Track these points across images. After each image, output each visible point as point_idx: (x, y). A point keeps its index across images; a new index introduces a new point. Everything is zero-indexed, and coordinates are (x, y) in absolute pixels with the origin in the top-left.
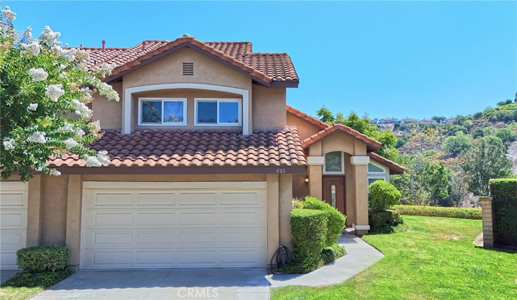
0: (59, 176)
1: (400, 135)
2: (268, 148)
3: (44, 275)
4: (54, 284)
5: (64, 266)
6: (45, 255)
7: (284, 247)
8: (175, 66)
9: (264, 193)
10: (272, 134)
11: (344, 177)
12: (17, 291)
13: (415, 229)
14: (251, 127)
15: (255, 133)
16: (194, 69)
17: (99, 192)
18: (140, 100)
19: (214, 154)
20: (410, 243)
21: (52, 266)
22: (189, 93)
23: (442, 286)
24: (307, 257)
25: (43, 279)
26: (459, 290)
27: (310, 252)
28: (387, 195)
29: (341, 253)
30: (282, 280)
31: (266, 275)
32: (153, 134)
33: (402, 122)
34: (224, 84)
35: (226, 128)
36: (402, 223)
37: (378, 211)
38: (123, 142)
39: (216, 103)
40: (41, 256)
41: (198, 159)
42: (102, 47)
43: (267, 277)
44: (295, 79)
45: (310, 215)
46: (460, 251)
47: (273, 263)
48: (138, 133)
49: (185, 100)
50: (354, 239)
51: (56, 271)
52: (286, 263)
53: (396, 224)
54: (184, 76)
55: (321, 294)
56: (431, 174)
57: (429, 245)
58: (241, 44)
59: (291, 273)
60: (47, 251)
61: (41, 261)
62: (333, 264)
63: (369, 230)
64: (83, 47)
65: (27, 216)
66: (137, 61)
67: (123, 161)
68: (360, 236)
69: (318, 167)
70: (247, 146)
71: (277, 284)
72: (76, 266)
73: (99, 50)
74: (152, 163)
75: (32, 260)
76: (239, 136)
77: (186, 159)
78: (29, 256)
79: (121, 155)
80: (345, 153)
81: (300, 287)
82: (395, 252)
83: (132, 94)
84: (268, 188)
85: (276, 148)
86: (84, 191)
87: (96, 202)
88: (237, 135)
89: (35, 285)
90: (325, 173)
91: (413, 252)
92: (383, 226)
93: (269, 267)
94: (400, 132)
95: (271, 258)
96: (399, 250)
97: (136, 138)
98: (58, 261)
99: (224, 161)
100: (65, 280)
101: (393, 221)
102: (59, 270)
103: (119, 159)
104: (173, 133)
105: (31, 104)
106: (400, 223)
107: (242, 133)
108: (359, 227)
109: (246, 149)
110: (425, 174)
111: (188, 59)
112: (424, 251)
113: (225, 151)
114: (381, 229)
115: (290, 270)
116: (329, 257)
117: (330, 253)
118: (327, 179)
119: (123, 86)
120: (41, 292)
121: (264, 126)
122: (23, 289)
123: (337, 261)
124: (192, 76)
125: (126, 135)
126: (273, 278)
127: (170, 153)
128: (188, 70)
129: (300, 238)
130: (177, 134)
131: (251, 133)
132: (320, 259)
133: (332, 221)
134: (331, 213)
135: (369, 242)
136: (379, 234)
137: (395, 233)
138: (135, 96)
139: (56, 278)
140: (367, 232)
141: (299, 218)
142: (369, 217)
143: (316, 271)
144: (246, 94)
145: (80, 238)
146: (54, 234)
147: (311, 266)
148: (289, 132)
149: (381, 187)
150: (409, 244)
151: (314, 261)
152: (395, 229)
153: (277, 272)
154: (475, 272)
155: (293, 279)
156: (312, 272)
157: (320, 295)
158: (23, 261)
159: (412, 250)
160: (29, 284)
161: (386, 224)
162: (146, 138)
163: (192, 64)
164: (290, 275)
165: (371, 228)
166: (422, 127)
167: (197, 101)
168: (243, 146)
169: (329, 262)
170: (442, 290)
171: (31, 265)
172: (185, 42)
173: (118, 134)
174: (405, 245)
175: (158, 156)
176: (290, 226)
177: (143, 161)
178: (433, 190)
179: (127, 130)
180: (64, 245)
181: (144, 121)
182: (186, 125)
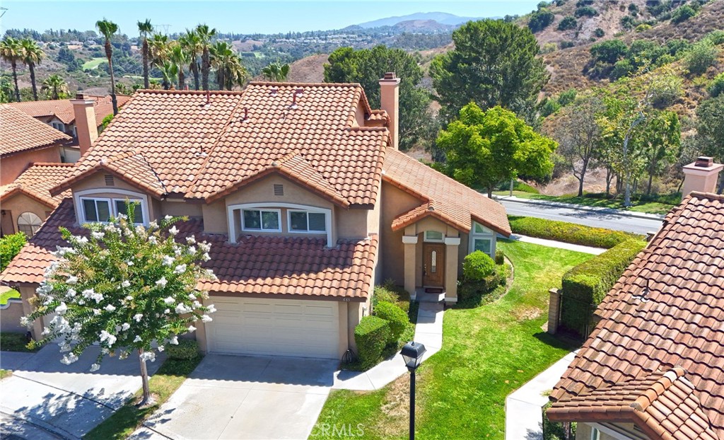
2: (343, 269)
3: (184, 363)
4: (192, 371)
5: (197, 354)
7: (350, 350)
10: (352, 247)
14: (334, 237)
16: (284, 190)
18: (241, 214)
20: (476, 328)
31: (335, 371)
32: (254, 240)
35: (314, 236)
38: (229, 256)
39: (306, 214)
41: (284, 285)
43: (333, 375)
44: (371, 204)
45: (368, 332)
47: (343, 360)
49: (279, 211)
50: (437, 314)
52: (351, 362)
54: (276, 196)
56: (656, 130)
62: (392, 359)
63: (455, 303)
67: (229, 285)
69: (411, 246)
70: (327, 265)
71: (337, 384)
72: (205, 351)
74: (250, 289)
75: (176, 353)
76: (324, 248)
77: (276, 285)
79: (227, 279)
81: (349, 392)
83: (234, 211)
85: (349, 270)
88: (323, 245)
90: (426, 239)
92: (471, 297)
93: (340, 361)
95: (342, 357)
97: (239, 249)
99: (304, 288)
100: (198, 367)
101: (486, 289)
102: (194, 359)
104: (271, 240)
107: (326, 243)
108: (447, 299)
109: (324, 272)
111: (278, 182)
114: (468, 301)
115: (353, 368)
117: (395, 346)
118: (429, 245)
119: (226, 204)
121: (347, 234)
124: (283, 196)
125: (232, 246)
126: (338, 376)
128: (279, 191)
130: (273, 245)
131: (335, 244)
135: (444, 324)
137: (481, 305)
138: (237, 212)
145: (205, 332)
147: (370, 365)
148: (368, 245)
150: (472, 333)
151: (373, 361)
152: (485, 298)
153: (344, 368)
155: (351, 379)
156: (369, 371)
159: (468, 342)
161: (476, 294)
162: (247, 250)
163: (282, 186)
167: (289, 211)
168: (323, 266)
169: (390, 357)
171: (175, 356)
172: (273, 170)
173: (226, 243)
175: (255, 279)
177: (244, 285)
179: (233, 239)
181: (247, 226)
182: (281, 231)
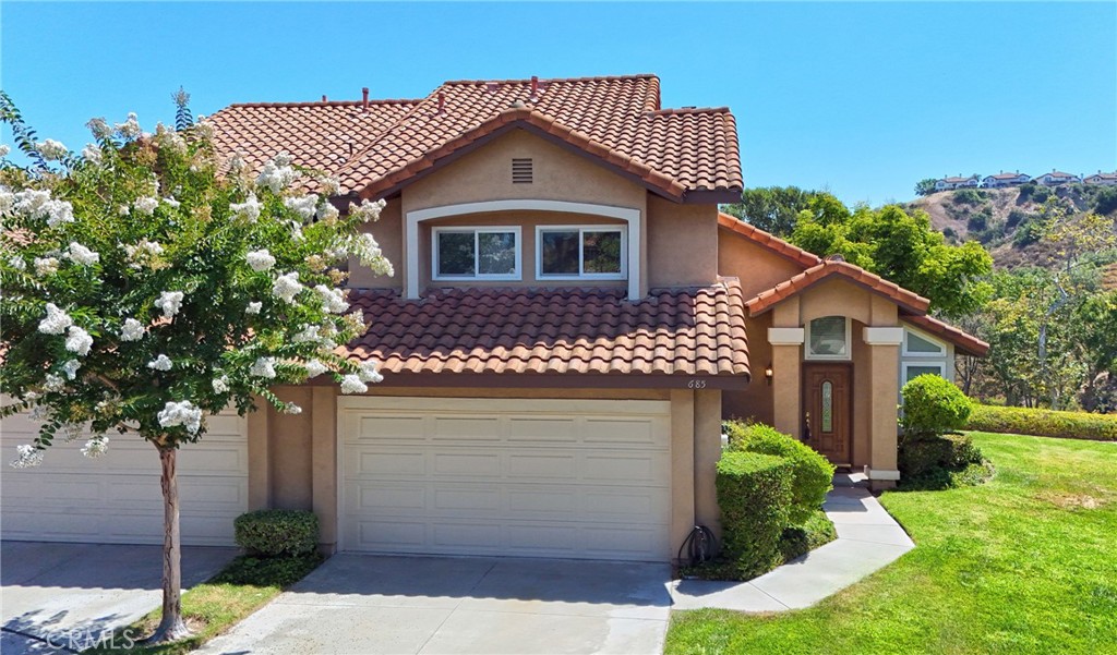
0: (299, 414)
1: (1035, 213)
2: (675, 332)
3: (280, 562)
4: (296, 580)
5: (312, 546)
6: (281, 527)
7: (703, 527)
8: (499, 166)
9: (667, 422)
10: (686, 298)
11: (848, 367)
12: (240, 594)
13: (1006, 477)
14: (645, 278)
15: (652, 295)
16: (534, 171)
17: (364, 415)
18: (435, 231)
19: (570, 347)
20: (979, 515)
21: (293, 547)
22: (527, 218)
23: (1008, 627)
24: (747, 550)
25: (279, 571)
26: (1041, 637)
27: (754, 542)
28: (940, 407)
29: (824, 537)
30: (696, 594)
31: (667, 580)
32: (459, 297)
33: (1041, 182)
34: (591, 199)
35: (596, 283)
36: (977, 461)
37: (921, 440)
38: (404, 318)
39: (578, 234)
40: (273, 531)
41: (539, 358)
42: (362, 100)
43: (668, 585)
44: (736, 186)
45: (755, 471)
46: (1084, 540)
47: (682, 556)
48: (433, 297)
49: (517, 230)
50: (862, 500)
51: (299, 556)
52: (707, 558)
53: (962, 466)
54: (516, 185)
55: (761, 632)
56: (1091, 320)
57: (1019, 524)
58: (635, 80)
59: (716, 579)
60: (283, 522)
61: (274, 539)
62: (802, 561)
63: (897, 481)
64: (327, 101)
65: (247, 453)
66: (427, 161)
67: (405, 361)
68: (877, 493)
69: (789, 350)
70: (634, 327)
71: (685, 602)
72: (330, 545)
73: (357, 105)
74: (457, 366)
75: (260, 535)
76: (621, 302)
77: (518, 358)
78: (255, 529)
79: (402, 348)
80: (854, 321)
81: (726, 612)
82: (939, 538)
83: (419, 222)
84: (674, 414)
85: (691, 333)
86: (339, 412)
87: (362, 432)
88: (618, 299)
89: (267, 584)
90: (809, 356)
91: (976, 541)
92: (930, 472)
93: (676, 563)
94: (1034, 206)
95: (678, 549)
96: (948, 534)
97: (428, 308)
98: (302, 539)
99: (588, 362)
100: (313, 573)
101: (955, 460)
102: (304, 554)
103: (397, 357)
104: (497, 294)
105: (251, 304)
106: (973, 462)
107: (626, 294)
108: (876, 475)
109: (631, 335)
110: (1076, 322)
111: (521, 152)
112: (1003, 537)
113: (592, 338)
114: (924, 478)
115: (714, 573)
116: (795, 547)
117: (800, 537)
118: (815, 369)
119: (403, 207)
120: (278, 595)
121: (671, 279)
122: (249, 588)
123: (813, 554)
124: (529, 185)
125: (410, 303)
126: (679, 589)
127: (490, 342)
128: (522, 173)
129: (734, 514)
130: (504, 299)
131: (645, 295)
132: (775, 552)
133: (805, 477)
134: (803, 462)
135: (891, 511)
136: (918, 490)
137: (954, 487)
138: (425, 226)
139: (300, 569)
140: (894, 485)
141: (731, 477)
142: (901, 452)
143: (766, 575)
144: (635, 218)
145: (336, 496)
146: (292, 489)
147: (756, 566)
148: (723, 293)
149: (928, 392)
150: (975, 521)
151: (763, 556)
152: (956, 477)
153: (690, 575)
154: (1095, 594)
155: (716, 593)
156: (757, 579)
157: (758, 634)
158: (245, 537)
159: (978, 534)
160: (256, 578)
161: (938, 468)
162: (446, 308)
163: (531, 160)
164: (715, 583)
165: (901, 476)
166: (1091, 194)
167: (541, 231)
168: (626, 327)
169: (795, 558)
170: (1005, 637)
171: (258, 544)
172: (515, 119)
173: (396, 300)
174: (965, 523)
175: (467, 349)
176: (715, 489)
177: (441, 360)
178: (1094, 358)
179: (413, 291)
180: (311, 511)
181: (443, 270)
182: (520, 279)
